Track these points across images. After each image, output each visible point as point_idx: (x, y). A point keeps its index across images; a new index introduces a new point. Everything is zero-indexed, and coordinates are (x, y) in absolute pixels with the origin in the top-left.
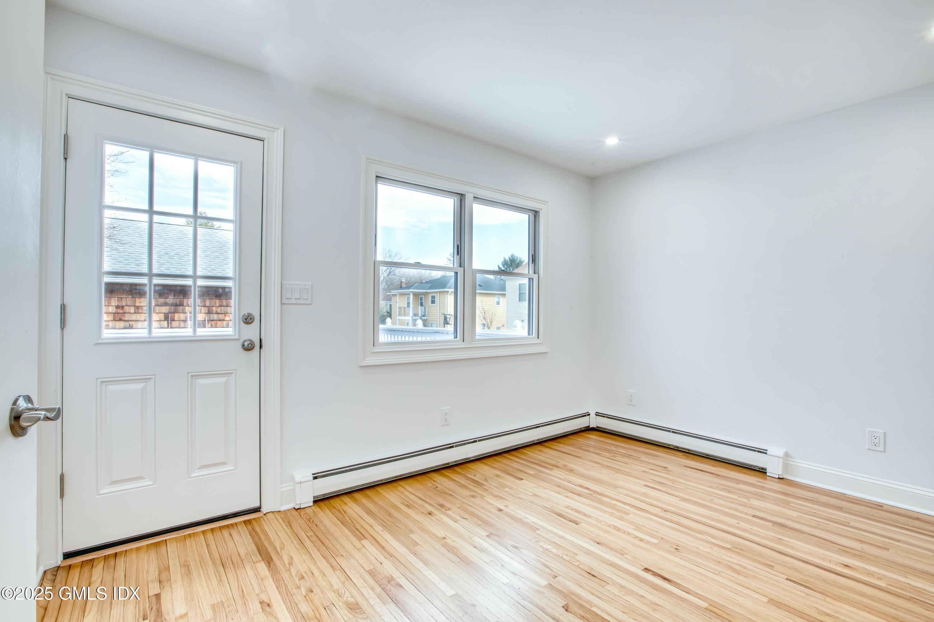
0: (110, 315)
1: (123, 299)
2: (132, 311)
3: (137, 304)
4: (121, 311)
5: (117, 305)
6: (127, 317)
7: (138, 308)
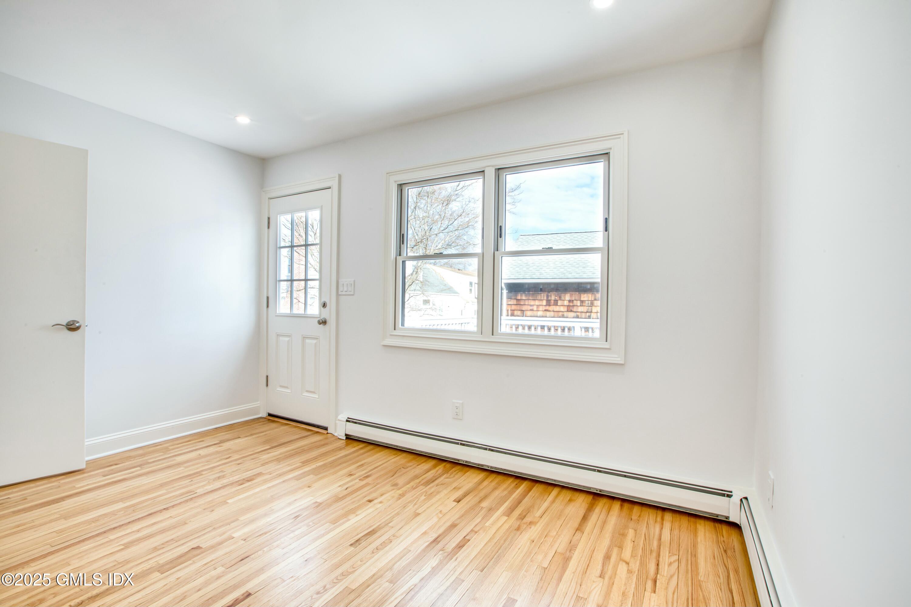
0: (565, 307)
1: (573, 295)
2: (579, 304)
3: (582, 299)
4: (571, 304)
5: (569, 300)
6: (575, 309)
7: (582, 302)
